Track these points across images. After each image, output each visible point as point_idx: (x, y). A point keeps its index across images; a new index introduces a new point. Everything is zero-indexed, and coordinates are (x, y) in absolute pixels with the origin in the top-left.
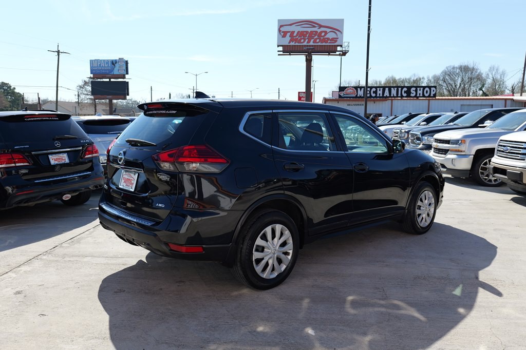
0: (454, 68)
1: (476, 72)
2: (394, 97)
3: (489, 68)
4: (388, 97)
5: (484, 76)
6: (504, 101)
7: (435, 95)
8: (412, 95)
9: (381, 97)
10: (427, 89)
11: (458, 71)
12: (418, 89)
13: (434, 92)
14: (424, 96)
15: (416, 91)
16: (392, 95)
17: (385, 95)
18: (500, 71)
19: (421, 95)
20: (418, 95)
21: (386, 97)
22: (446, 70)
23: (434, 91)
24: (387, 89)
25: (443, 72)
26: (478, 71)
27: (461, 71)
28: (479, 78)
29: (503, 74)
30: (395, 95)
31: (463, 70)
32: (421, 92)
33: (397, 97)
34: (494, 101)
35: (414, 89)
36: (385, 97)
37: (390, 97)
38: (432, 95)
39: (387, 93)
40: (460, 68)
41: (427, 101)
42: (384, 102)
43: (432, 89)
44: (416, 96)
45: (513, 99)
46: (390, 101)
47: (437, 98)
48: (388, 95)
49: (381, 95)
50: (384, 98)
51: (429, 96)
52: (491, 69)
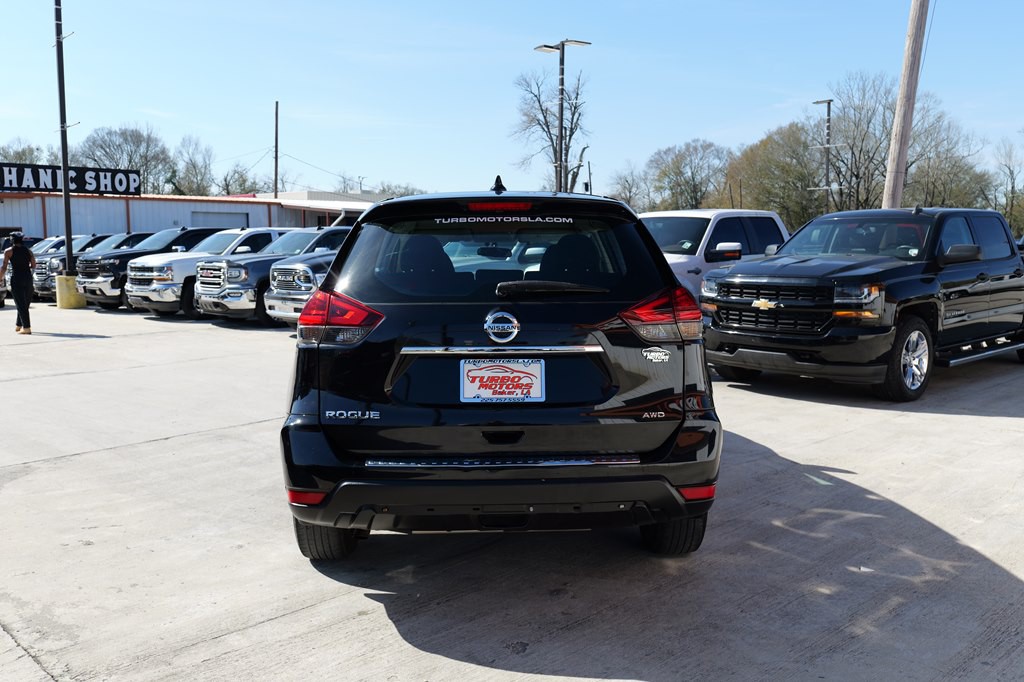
0: (110, 133)
1: (156, 146)
2: (46, 189)
3: (181, 140)
4: (33, 190)
5: (171, 154)
6: (266, 207)
7: (138, 191)
8: (88, 187)
9: (15, 189)
10: (120, 176)
11: (118, 140)
12: (102, 174)
13: (136, 185)
14: (115, 191)
15: (97, 178)
16: (42, 186)
17: (24, 185)
18: (202, 147)
19: (109, 189)
20: (102, 189)
21: (28, 189)
22: (96, 136)
23: (135, 181)
24: (28, 172)
25: (88, 139)
26: (160, 145)
27: (126, 140)
28: (162, 157)
29: (208, 154)
30: (50, 186)
31: (129, 138)
32: (108, 182)
33: (55, 188)
34: (249, 206)
35: (93, 174)
36: (24, 189)
37: (37, 188)
38: (132, 190)
39: (28, 180)
40: (124, 134)
41: (123, 202)
42: (23, 201)
43: (132, 176)
44: (98, 190)
45: (280, 204)
46: (38, 200)
47: (143, 196)
48: (33, 186)
49: (15, 185)
50: (22, 192)
51: (127, 191)
52: (186, 142)
